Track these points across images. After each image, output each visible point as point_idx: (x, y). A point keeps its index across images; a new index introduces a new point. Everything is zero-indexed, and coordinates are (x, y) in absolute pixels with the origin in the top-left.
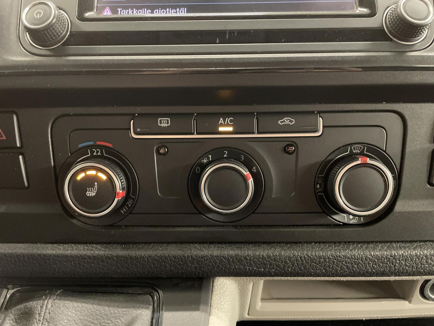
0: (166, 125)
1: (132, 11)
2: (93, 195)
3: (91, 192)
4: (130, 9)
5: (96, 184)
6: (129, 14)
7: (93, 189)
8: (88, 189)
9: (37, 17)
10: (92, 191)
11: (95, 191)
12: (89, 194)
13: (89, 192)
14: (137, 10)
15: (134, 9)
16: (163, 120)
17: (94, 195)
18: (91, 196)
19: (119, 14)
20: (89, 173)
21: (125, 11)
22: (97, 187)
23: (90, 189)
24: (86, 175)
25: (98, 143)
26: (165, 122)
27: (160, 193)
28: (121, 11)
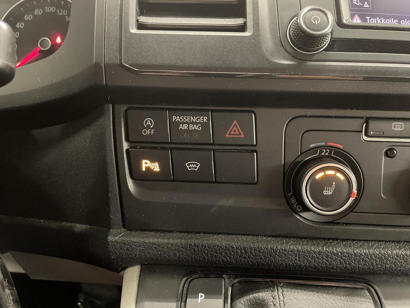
0: (400, 129)
1: (380, 19)
2: (329, 194)
3: (328, 191)
4: (378, 18)
5: (334, 183)
6: (378, 22)
7: (331, 189)
8: (326, 188)
9: (315, 23)
10: (330, 190)
11: (332, 190)
12: (326, 193)
13: (326, 190)
14: (384, 20)
15: (382, 18)
16: (397, 124)
17: (331, 194)
18: (328, 194)
19: (368, 22)
20: (328, 172)
21: (373, 19)
22: (334, 187)
23: (328, 188)
24: (325, 175)
25: (329, 144)
26: (399, 127)
27: (384, 195)
28: (370, 19)
